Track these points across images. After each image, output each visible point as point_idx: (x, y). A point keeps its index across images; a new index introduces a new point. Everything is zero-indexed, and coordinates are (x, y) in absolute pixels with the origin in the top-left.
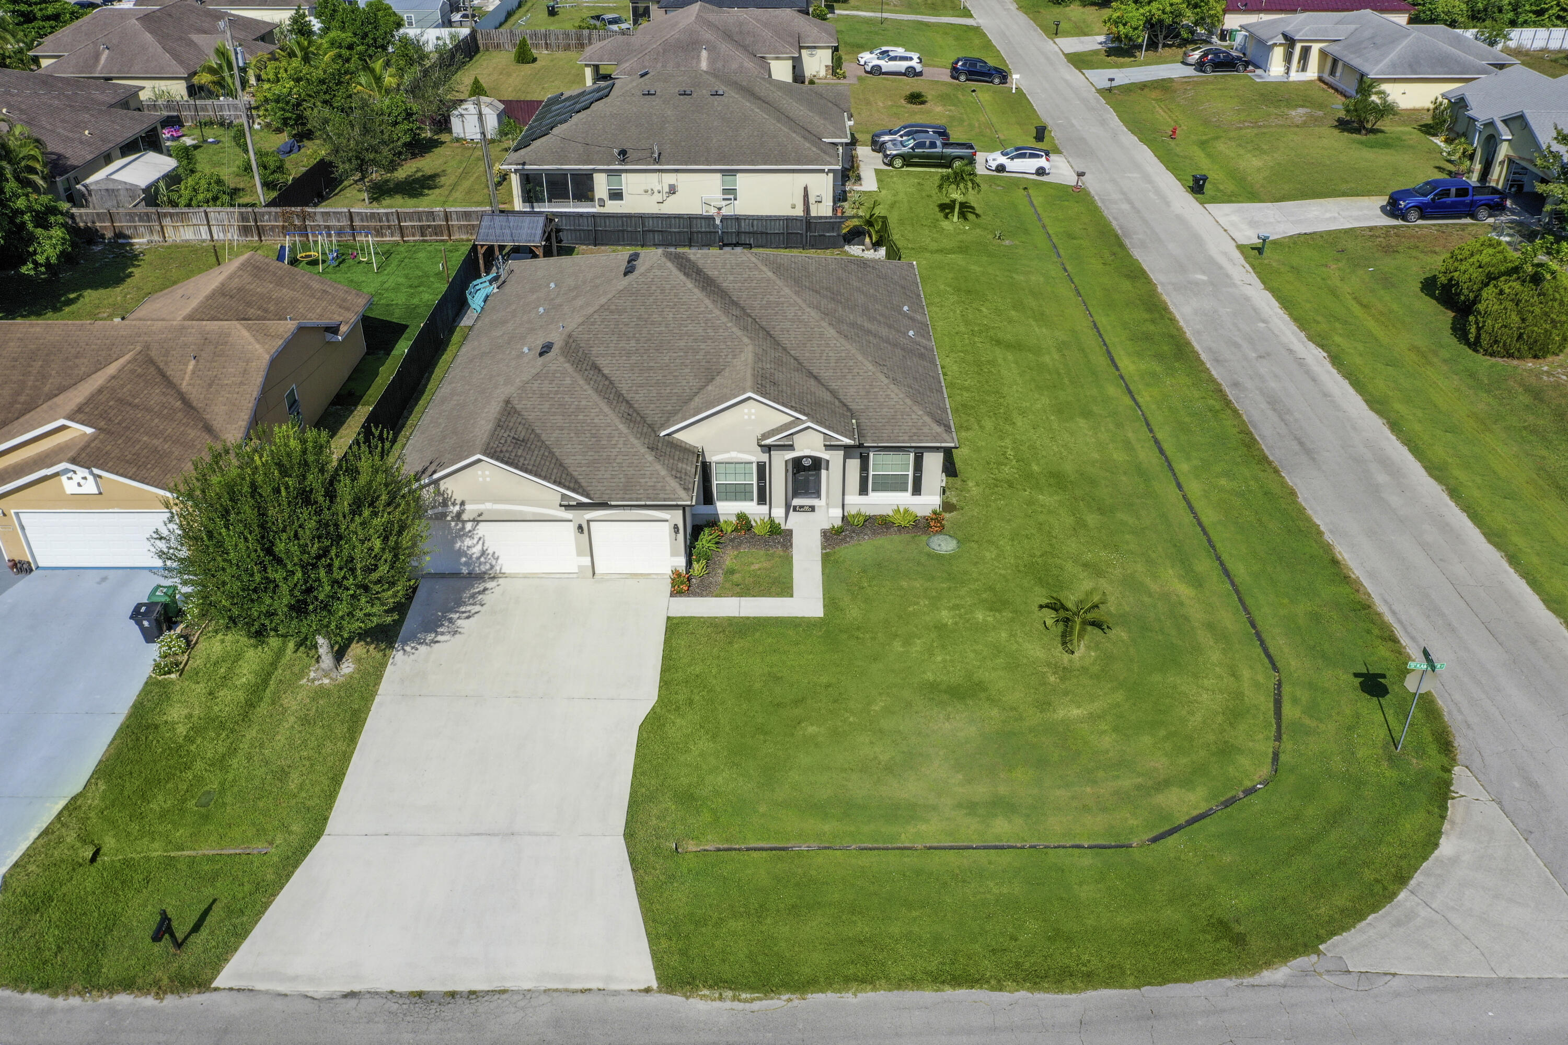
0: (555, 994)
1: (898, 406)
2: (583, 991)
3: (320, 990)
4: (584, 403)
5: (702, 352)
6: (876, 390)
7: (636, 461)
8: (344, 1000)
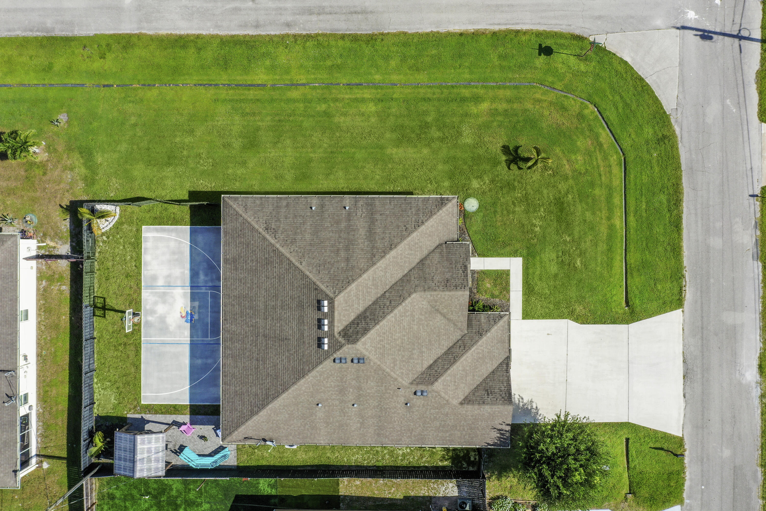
0: (684, 338)
1: (437, 222)
2: (683, 330)
3: (683, 405)
4: (460, 368)
5: (421, 317)
6: (428, 231)
7: (490, 340)
8: (686, 397)
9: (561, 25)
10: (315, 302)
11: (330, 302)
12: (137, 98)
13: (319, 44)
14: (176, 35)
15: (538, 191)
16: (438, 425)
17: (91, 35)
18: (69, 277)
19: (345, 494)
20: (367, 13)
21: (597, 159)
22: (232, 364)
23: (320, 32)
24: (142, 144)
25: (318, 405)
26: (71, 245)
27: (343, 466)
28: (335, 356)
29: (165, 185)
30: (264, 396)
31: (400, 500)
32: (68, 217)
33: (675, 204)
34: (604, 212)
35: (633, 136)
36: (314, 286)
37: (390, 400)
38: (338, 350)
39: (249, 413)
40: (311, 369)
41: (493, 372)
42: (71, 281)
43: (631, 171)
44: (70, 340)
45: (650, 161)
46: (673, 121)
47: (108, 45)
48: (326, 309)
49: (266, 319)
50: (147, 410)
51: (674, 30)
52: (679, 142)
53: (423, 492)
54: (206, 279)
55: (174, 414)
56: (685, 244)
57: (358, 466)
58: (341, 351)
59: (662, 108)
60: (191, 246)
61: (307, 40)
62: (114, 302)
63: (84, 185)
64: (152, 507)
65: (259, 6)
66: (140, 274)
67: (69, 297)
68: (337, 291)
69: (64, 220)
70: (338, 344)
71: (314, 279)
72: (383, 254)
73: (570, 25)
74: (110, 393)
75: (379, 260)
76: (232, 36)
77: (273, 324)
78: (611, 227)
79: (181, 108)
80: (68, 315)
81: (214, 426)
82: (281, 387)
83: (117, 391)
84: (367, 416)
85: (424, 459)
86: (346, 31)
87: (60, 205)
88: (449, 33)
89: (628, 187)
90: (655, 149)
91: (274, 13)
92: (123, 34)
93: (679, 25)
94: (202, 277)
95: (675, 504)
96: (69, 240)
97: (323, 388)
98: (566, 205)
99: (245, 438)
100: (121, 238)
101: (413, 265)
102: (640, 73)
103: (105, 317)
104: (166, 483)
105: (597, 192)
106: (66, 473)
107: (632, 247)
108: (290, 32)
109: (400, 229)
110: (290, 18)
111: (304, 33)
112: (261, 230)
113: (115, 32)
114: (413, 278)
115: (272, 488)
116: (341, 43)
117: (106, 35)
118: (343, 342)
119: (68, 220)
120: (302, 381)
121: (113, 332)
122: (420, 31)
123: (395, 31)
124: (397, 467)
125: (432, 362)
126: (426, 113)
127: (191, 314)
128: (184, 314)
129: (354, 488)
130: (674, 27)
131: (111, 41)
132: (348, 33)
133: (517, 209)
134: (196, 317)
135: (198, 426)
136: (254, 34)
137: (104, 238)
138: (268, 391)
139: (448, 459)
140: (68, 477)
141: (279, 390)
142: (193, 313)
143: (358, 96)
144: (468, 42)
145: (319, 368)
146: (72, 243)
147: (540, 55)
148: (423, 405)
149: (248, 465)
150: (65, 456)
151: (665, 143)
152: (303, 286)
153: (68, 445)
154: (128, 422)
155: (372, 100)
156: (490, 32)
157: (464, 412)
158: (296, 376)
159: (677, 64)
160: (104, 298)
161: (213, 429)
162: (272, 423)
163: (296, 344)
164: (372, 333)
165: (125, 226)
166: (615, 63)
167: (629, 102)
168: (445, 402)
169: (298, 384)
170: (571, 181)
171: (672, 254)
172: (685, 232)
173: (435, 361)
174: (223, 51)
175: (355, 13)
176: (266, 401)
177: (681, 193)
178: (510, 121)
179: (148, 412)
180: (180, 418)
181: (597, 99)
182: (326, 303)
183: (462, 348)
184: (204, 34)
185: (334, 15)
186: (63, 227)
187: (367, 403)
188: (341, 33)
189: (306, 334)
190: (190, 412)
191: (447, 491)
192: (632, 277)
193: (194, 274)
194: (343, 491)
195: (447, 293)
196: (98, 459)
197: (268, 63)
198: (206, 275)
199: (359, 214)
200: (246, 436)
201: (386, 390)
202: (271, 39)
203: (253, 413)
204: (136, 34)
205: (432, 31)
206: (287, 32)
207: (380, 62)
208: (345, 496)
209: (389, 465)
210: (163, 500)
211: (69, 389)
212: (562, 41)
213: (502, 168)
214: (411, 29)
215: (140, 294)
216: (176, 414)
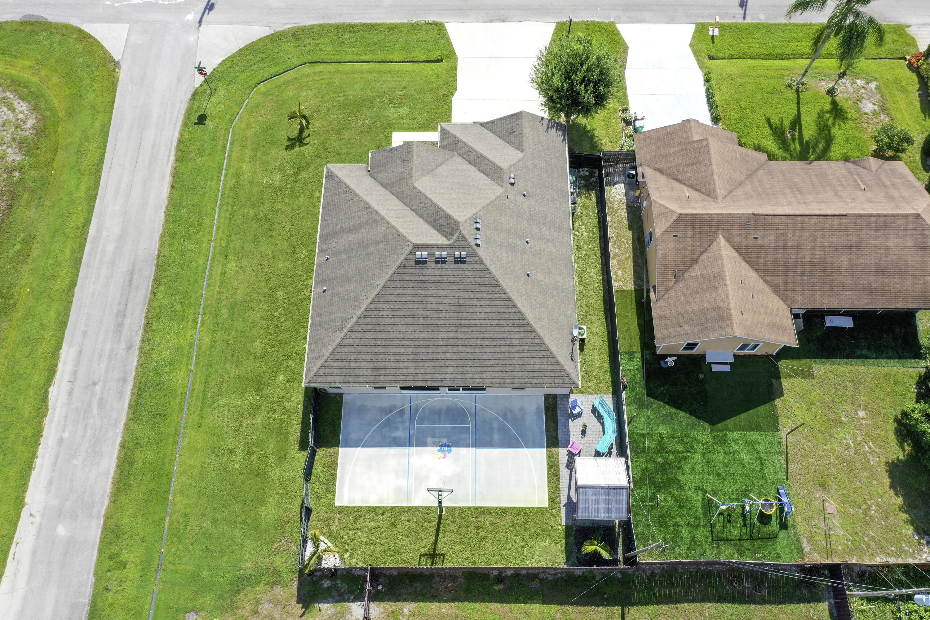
5: (437, 181)
9: (180, 108)
10: (418, 266)
11: (417, 249)
12: (181, 520)
13: (157, 316)
14: (116, 472)
15: (332, 121)
16: (545, 175)
17: (93, 580)
18: (393, 603)
19: (633, 284)
20: (133, 270)
21: (307, 82)
22: (491, 373)
23: (144, 315)
24: (237, 510)
25: (528, 275)
26: (353, 602)
27: (604, 287)
28: (472, 244)
29: (289, 480)
30: (522, 330)
31: (633, 233)
32: (317, 605)
33: (353, 28)
34: (356, 76)
35: (290, 56)
36: (402, 268)
37: (520, 208)
38: (466, 240)
39: (542, 349)
40: (487, 272)
41: (494, 133)
42: (398, 600)
43: (321, 58)
44: (473, 602)
45: (314, 45)
46: (280, 29)
47: (111, 558)
48: (425, 254)
49: (438, 328)
50: (555, 500)
51: (201, 28)
52: (299, 25)
53: (623, 214)
54: (401, 429)
55: (558, 467)
56: (388, 21)
57: (603, 273)
58: (467, 237)
59: (268, 36)
60: (363, 446)
61: (150, 328)
62: (425, 542)
63: (279, 587)
64: (670, 493)
65: (102, 378)
66: (392, 508)
67: (418, 603)
68: (406, 244)
69: (320, 610)
70: (460, 239)
71: (394, 268)
72: (374, 213)
73: (182, 101)
74: (537, 548)
75: (380, 215)
76: (130, 407)
77: (443, 319)
78: (370, 72)
79: (202, 466)
80: (442, 604)
81: (570, 420)
82: (510, 309)
83: (534, 538)
84: (539, 234)
85: (591, 214)
86: (148, 290)
87: (301, 616)
88: (169, 197)
89: (335, 60)
90: (303, 41)
91: (113, 362)
92: (101, 538)
93: (198, 25)
94: (399, 434)
95: (615, 27)
96: (347, 603)
97: (509, 265)
98: (346, 102)
99: (572, 360)
100: (348, 533)
101: (387, 192)
102: (235, 51)
103: (443, 555)
104: (640, 475)
105: (337, 81)
106: (641, 607)
107: (390, 58)
108: (138, 346)
109: (352, 205)
110: (123, 346)
111: (141, 331)
112: (342, 335)
113: (97, 548)
114: (400, 190)
115: (634, 357)
116: (159, 296)
117: (98, 559)
118: (457, 234)
119: (321, 605)
120: (501, 281)
121: (463, 543)
122: (162, 222)
123: (158, 245)
124: (600, 237)
125: (482, 174)
126: (245, 216)
127: (442, 446)
128: (441, 455)
129: (626, 276)
130: (198, 28)
131: (106, 555)
132: (150, 288)
133: (347, 137)
134: (445, 441)
135: (571, 439)
136: (132, 384)
137: (347, 555)
138: (515, 326)
139: (589, 193)
140: (646, 605)
141: (513, 311)
142: (440, 444)
143: (218, 278)
144: (181, 181)
145: (487, 263)
146: (351, 600)
147: (204, 124)
148: (525, 181)
149: (610, 383)
150: (619, 608)
151: (299, 35)
152: (401, 282)
153: (606, 606)
154: (571, 524)
155: (225, 265)
156: (175, 163)
157: (531, 150)
158: (497, 290)
159: (231, 26)
160: (421, 555)
161: (573, 421)
162: (553, 326)
163: (463, 290)
164: (450, 212)
165: (334, 528)
166: (223, 68)
167: (259, 59)
168: (521, 162)
169: (505, 287)
170: (325, 99)
171: (396, 30)
172: (378, 21)
173: (482, 172)
174: (145, 418)
175: (131, 281)
176: (526, 328)
177: (344, 24)
178: (263, 146)
179: (558, 499)
180: (563, 458)
181: (253, 82)
182: (418, 254)
183: (470, 153)
184: (120, 439)
185: (129, 301)
186: (329, 612)
187: (524, 229)
188: (149, 295)
189: (452, 278)
190: (555, 447)
191: (620, 193)
192: (416, 57)
193: (396, 443)
194: (630, 286)
195: (415, 158)
196: (620, 561)
197: (167, 369)
198: (397, 429)
199: (334, 245)
200: (570, 358)
201: (509, 209)
202: (142, 366)
203: (542, 345)
204: (104, 521)
205: (165, 212)
206: (137, 348)
207: (187, 258)
208: (635, 284)
209: (599, 244)
210: (661, 478)
211: (534, 603)
212: (195, 107)
213: (307, 150)
214: (158, 229)
215: (417, 509)
216: (558, 465)
